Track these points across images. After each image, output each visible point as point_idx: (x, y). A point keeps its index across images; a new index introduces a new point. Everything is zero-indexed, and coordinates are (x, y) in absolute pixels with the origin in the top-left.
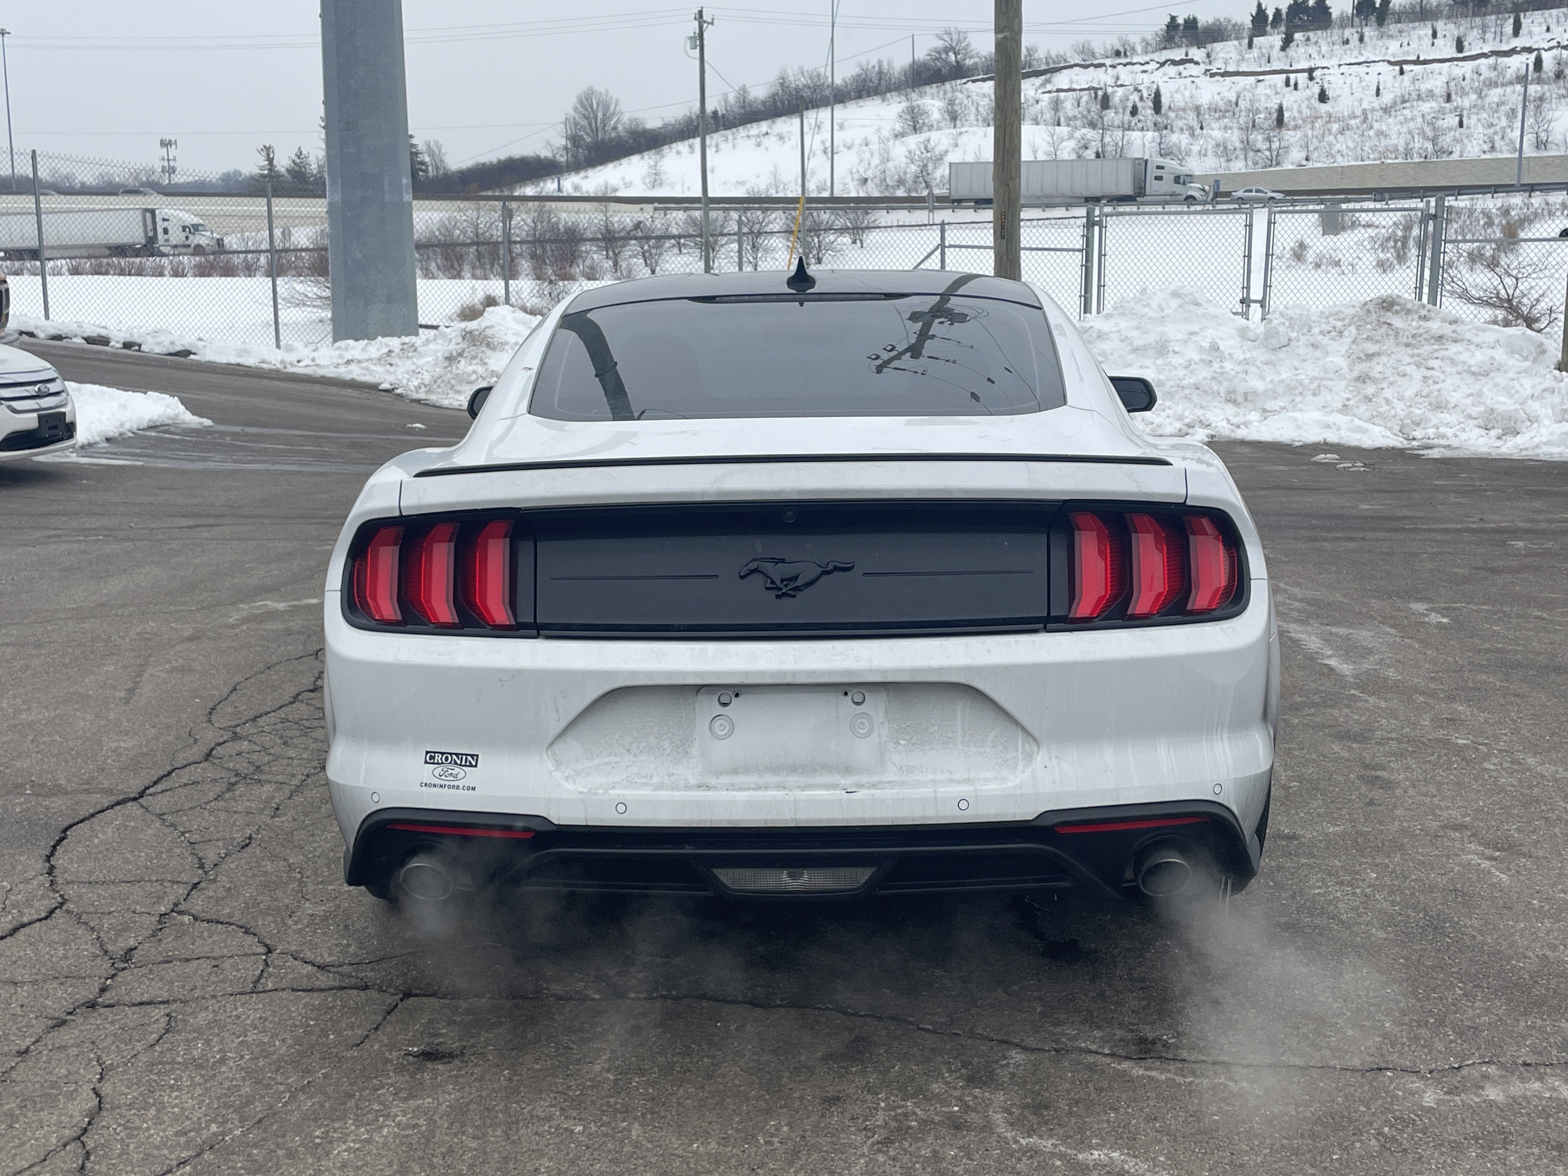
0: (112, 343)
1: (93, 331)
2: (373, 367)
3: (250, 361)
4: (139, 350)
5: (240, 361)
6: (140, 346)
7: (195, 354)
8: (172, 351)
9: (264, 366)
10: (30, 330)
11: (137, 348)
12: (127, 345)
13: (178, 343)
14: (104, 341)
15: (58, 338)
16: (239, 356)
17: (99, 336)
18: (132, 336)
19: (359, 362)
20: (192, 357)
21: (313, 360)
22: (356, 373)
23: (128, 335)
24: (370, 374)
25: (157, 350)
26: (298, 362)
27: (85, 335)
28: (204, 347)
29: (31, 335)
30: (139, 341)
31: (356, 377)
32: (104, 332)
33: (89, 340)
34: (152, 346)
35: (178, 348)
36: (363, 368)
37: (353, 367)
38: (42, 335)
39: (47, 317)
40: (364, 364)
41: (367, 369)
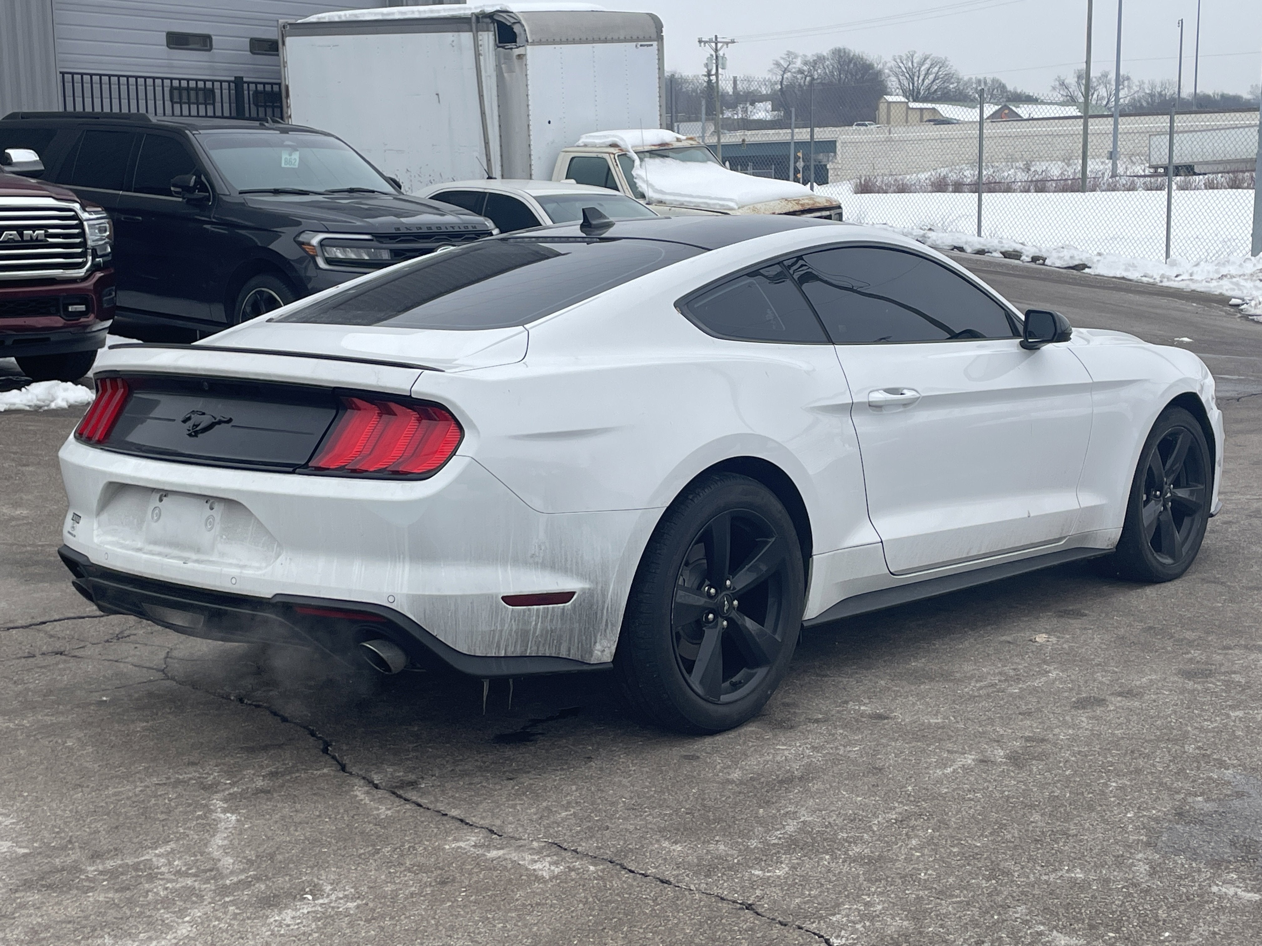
0: (1023, 258)
1: (1009, 246)
2: (1243, 283)
3: (1134, 275)
4: (1043, 264)
5: (1125, 274)
6: (1044, 260)
7: (1090, 267)
8: (1071, 265)
9: (1145, 280)
10: (961, 245)
11: (1041, 261)
12: (1035, 259)
13: (1077, 258)
14: (1016, 255)
15: (981, 252)
16: (1126, 270)
17: (1015, 251)
18: (1040, 251)
19: (1232, 277)
20: (1087, 270)
21: (1191, 275)
22: (1225, 287)
23: (1037, 251)
24: (1240, 289)
25: (1058, 264)
26: (1177, 276)
27: (1003, 250)
28: (1098, 261)
29: (961, 249)
30: (1045, 255)
31: (1225, 292)
32: (1018, 247)
33: (1006, 254)
34: (1055, 261)
35: (1076, 263)
36: (1232, 283)
37: (1225, 283)
38: (969, 250)
39: (979, 234)
40: (1234, 280)
41: (1237, 284)
